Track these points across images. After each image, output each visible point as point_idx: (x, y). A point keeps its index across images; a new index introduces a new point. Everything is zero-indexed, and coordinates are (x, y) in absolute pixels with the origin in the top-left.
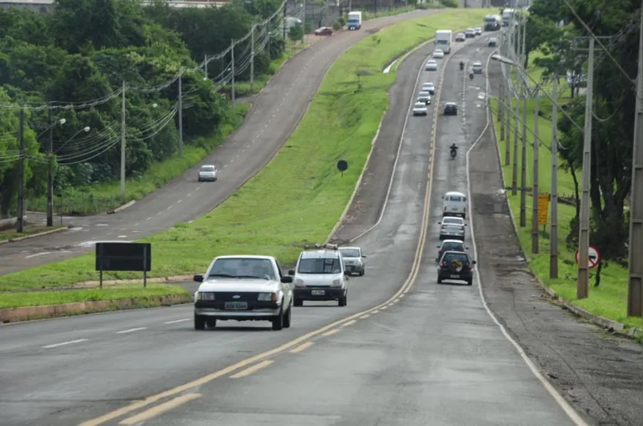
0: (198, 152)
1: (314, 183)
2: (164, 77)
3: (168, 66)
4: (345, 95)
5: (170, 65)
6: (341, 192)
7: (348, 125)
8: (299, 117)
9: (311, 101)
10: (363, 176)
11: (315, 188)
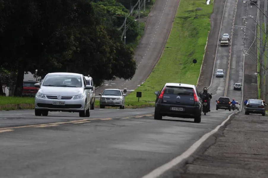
1: (182, 66)
2: (115, 16)
3: (117, 12)
4: (190, 19)
5: (118, 11)
6: (196, 73)
7: (192, 36)
8: (169, 31)
9: (173, 21)
10: (203, 65)
11: (183, 69)
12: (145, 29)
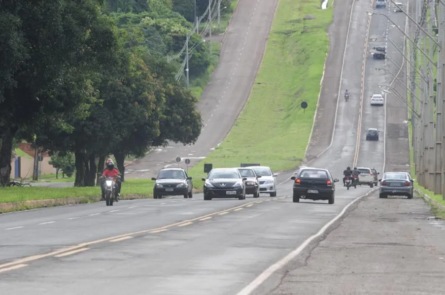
0: (197, 91)
1: (284, 114)
2: (170, 36)
3: (173, 27)
4: (293, 34)
5: (174, 26)
6: (306, 124)
7: (299, 62)
8: (260, 56)
9: (267, 39)
10: (317, 111)
11: (285, 119)
12: (220, 54)
